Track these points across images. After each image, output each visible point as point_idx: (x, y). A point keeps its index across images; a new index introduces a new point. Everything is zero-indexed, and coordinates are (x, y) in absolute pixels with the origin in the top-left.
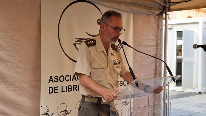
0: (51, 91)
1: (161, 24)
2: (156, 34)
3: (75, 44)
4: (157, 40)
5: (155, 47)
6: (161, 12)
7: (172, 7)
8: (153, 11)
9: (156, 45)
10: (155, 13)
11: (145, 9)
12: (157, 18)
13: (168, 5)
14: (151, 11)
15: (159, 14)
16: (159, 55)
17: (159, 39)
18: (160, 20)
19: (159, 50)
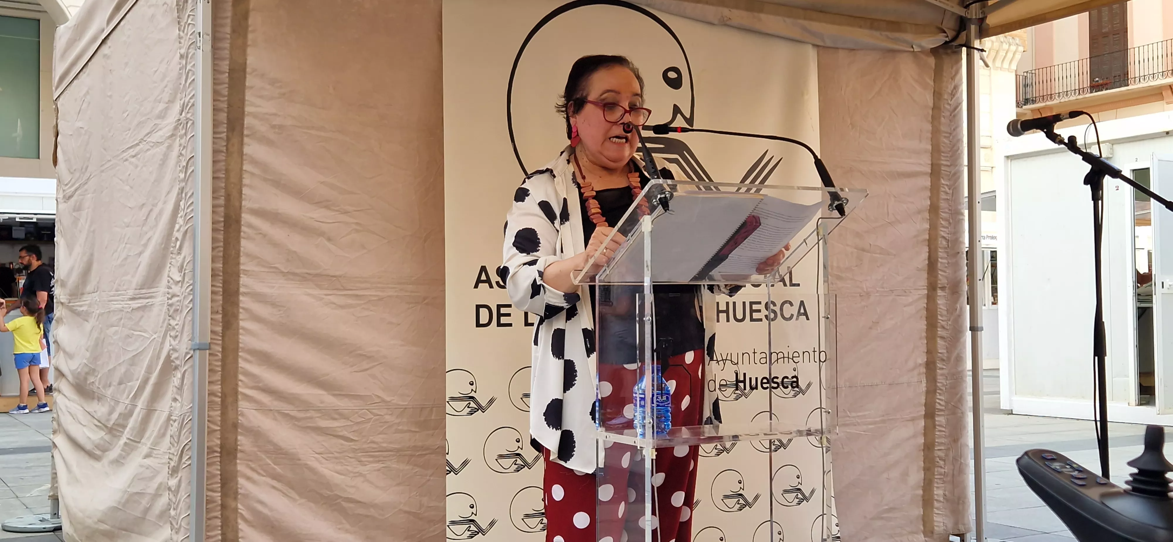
0: (484, 319)
1: (950, 88)
2: (929, 127)
4: (936, 151)
5: (927, 182)
6: (946, 42)
8: (908, 37)
9: (929, 170)
10: (920, 46)
11: (872, 28)
12: (933, 66)
13: (974, 12)
14: (897, 35)
15: (941, 51)
16: (947, 210)
17: (942, 149)
18: (945, 74)
19: (947, 193)
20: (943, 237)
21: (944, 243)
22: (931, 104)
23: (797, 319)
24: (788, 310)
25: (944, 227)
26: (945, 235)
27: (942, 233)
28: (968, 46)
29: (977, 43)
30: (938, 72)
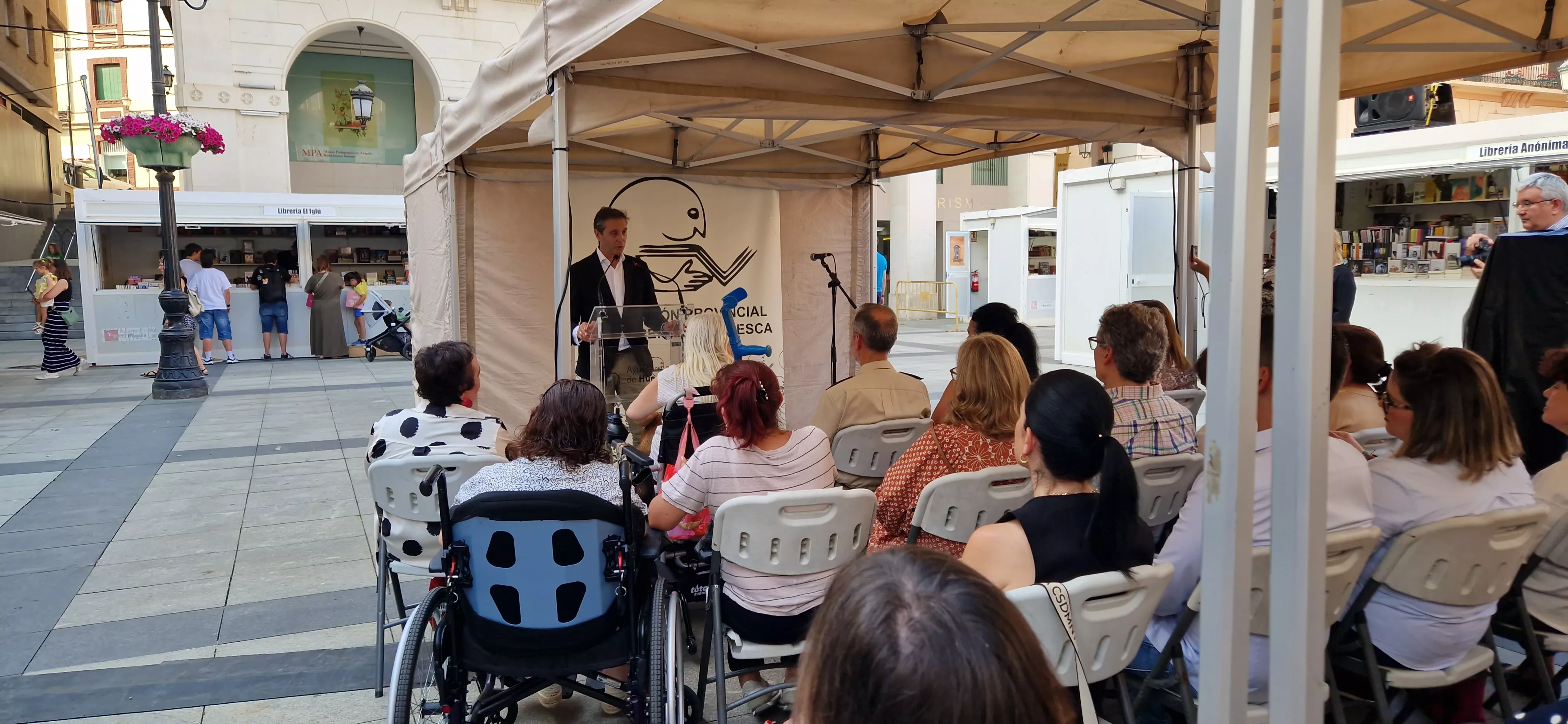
2: (850, 226)
4: (854, 239)
5: (849, 256)
6: (858, 181)
7: (883, 169)
8: (833, 181)
9: (850, 250)
10: (841, 185)
11: (811, 178)
12: (852, 194)
13: (873, 165)
14: (827, 181)
15: (858, 185)
16: (861, 271)
17: (858, 238)
18: (859, 198)
19: (861, 262)
20: (859, 286)
21: (860, 288)
22: (851, 215)
23: (765, 332)
24: (759, 328)
25: (859, 280)
26: (860, 284)
27: (858, 284)
28: (870, 183)
29: (875, 182)
30: (855, 197)
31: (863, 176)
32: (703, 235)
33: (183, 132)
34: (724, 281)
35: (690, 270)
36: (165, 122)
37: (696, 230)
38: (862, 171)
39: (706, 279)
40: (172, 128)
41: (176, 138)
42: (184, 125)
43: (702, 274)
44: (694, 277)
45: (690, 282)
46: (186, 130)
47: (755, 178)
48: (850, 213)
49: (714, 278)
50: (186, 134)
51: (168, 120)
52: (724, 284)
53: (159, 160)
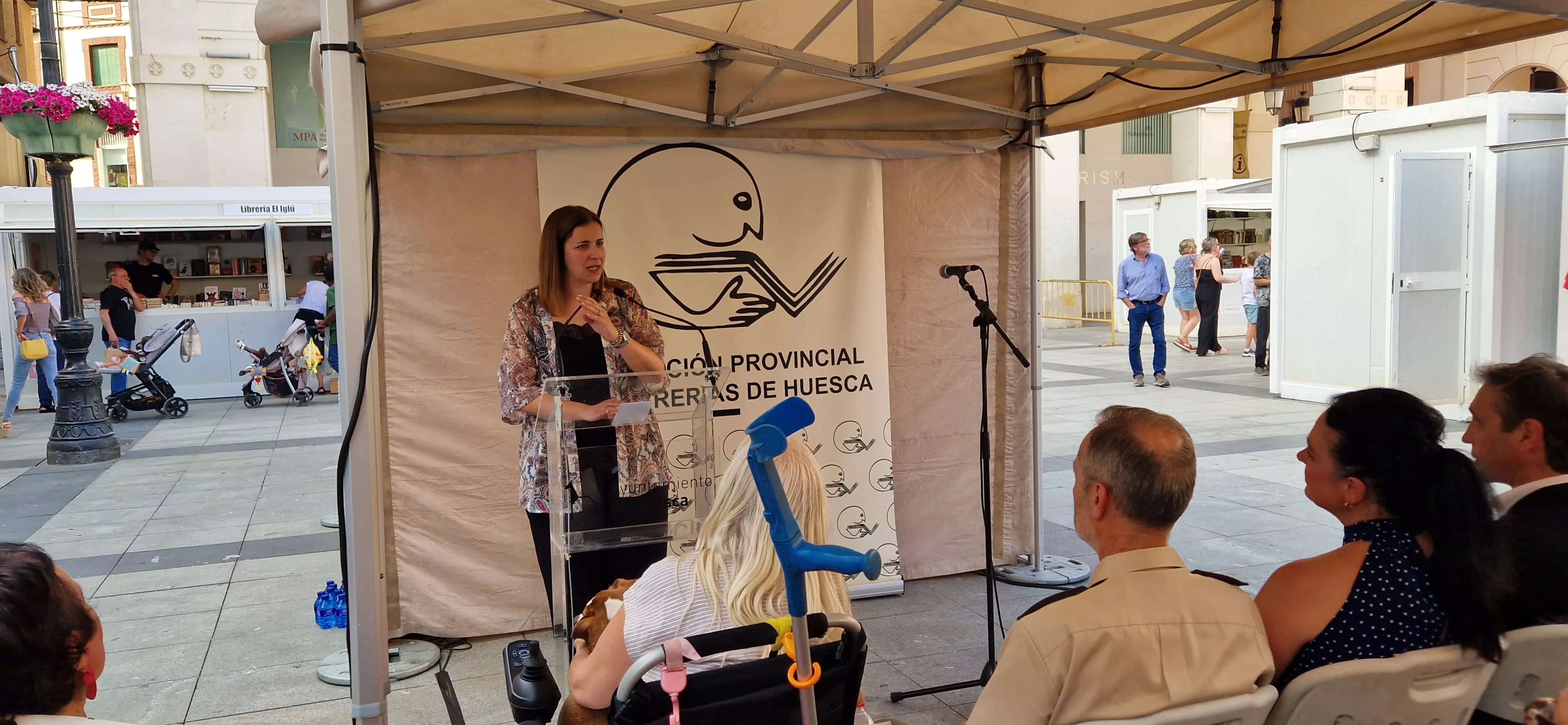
1: (1017, 180)
2: (997, 215)
3: (654, 274)
4: (1004, 236)
5: (995, 263)
6: (1011, 142)
7: (1051, 120)
8: (969, 142)
9: (996, 254)
10: (982, 149)
11: (934, 139)
12: (999, 163)
13: (1034, 115)
14: (959, 142)
15: (1009, 148)
16: (1015, 286)
17: (1010, 234)
18: (1011, 169)
19: (1014, 272)
20: (1011, 309)
21: (1012, 314)
22: (998, 196)
23: (861, 389)
24: (852, 383)
25: (1012, 301)
26: (1014, 308)
27: (1010, 306)
28: (1030, 145)
29: (1038, 142)
30: (1005, 169)
31: (1018, 133)
32: (759, 236)
33: (78, 108)
34: (794, 309)
35: (739, 292)
36: (54, 95)
37: (747, 227)
38: (1016, 125)
39: (766, 306)
40: (61, 102)
41: (68, 115)
42: (79, 98)
43: (758, 299)
44: (745, 303)
45: (738, 312)
46: (81, 104)
47: (842, 141)
48: (996, 192)
49: (777, 304)
50: (81, 110)
51: (59, 91)
52: (794, 314)
53: (48, 145)
